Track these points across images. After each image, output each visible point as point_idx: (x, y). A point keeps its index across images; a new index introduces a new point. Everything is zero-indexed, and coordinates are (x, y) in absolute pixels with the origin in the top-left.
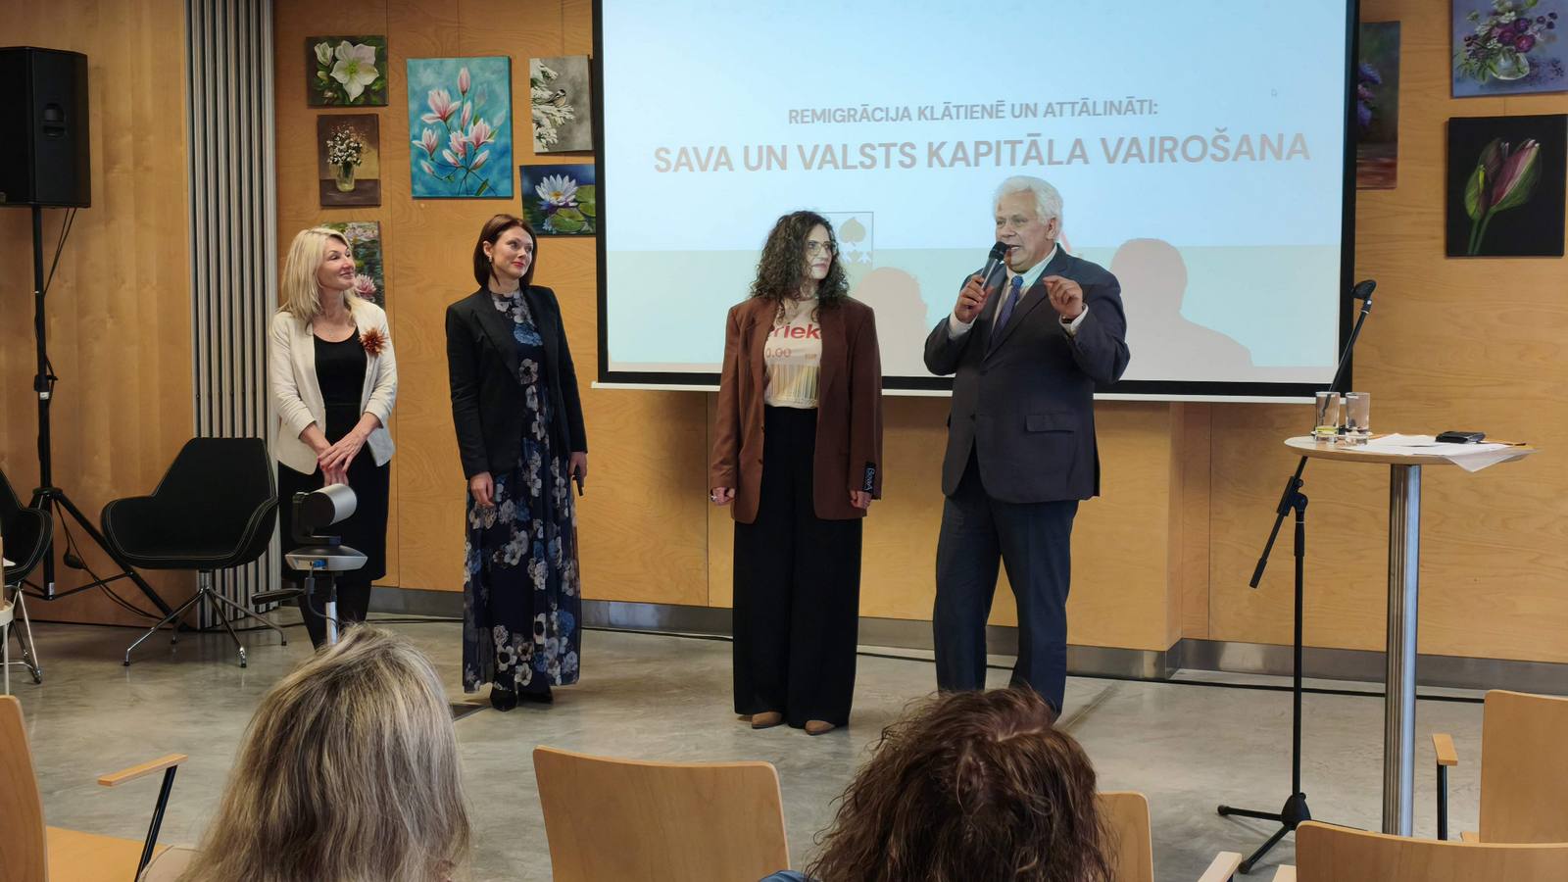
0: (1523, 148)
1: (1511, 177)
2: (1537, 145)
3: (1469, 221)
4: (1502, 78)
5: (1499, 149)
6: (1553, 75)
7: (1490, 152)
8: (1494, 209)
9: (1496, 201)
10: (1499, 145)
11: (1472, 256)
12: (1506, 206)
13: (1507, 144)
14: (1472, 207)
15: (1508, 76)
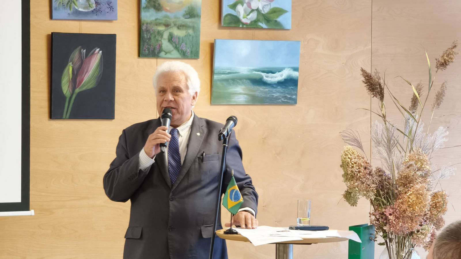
0: (93, 54)
1: (87, 72)
2: (101, 52)
3: (64, 97)
4: (80, 10)
5: (80, 53)
6: (108, 10)
7: (75, 55)
8: (77, 90)
9: (79, 85)
10: (80, 50)
11: (66, 119)
12: (84, 88)
13: (85, 51)
14: (66, 88)
15: (84, 8)
